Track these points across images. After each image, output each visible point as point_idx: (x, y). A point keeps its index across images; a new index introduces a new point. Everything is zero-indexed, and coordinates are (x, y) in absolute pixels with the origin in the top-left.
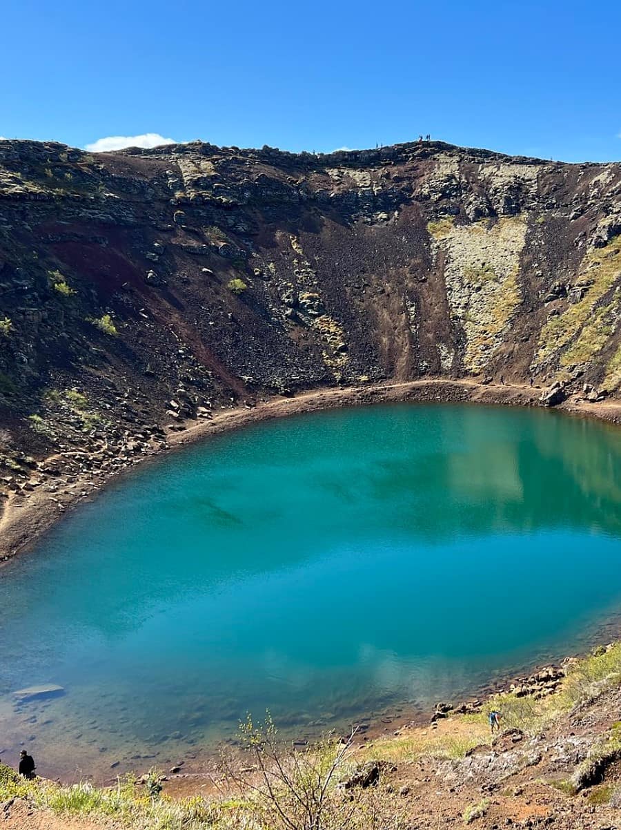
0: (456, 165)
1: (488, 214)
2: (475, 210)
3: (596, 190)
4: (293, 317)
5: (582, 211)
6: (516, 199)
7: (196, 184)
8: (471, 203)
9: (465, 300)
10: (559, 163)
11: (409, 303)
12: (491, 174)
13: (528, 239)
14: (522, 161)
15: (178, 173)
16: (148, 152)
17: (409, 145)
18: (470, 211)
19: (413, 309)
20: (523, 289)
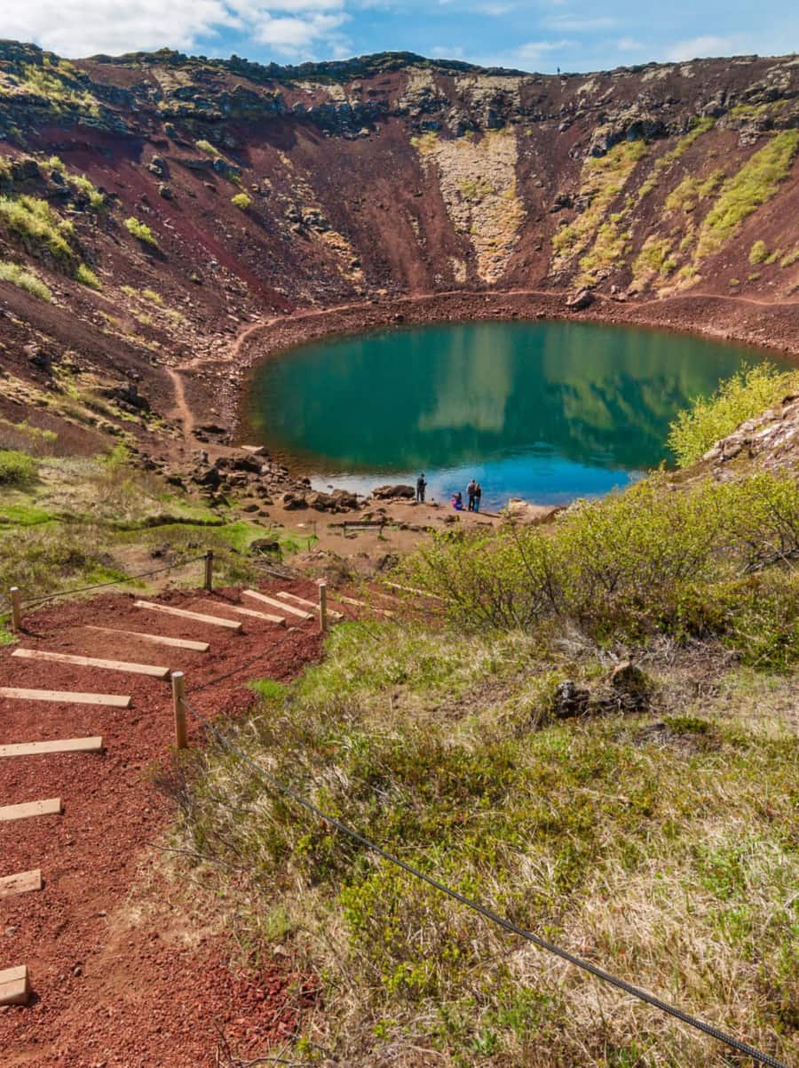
0: (430, 78)
1: (472, 129)
2: (459, 123)
3: (584, 100)
4: (299, 232)
5: (571, 122)
6: (501, 112)
7: (176, 95)
8: (453, 117)
9: (466, 214)
10: (536, 74)
11: (411, 218)
12: (471, 86)
13: (520, 150)
14: (499, 73)
15: (156, 84)
16: (118, 61)
17: (377, 57)
18: (452, 125)
19: (415, 223)
20: (526, 200)
